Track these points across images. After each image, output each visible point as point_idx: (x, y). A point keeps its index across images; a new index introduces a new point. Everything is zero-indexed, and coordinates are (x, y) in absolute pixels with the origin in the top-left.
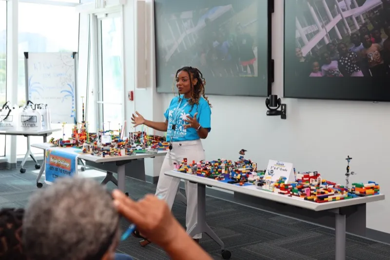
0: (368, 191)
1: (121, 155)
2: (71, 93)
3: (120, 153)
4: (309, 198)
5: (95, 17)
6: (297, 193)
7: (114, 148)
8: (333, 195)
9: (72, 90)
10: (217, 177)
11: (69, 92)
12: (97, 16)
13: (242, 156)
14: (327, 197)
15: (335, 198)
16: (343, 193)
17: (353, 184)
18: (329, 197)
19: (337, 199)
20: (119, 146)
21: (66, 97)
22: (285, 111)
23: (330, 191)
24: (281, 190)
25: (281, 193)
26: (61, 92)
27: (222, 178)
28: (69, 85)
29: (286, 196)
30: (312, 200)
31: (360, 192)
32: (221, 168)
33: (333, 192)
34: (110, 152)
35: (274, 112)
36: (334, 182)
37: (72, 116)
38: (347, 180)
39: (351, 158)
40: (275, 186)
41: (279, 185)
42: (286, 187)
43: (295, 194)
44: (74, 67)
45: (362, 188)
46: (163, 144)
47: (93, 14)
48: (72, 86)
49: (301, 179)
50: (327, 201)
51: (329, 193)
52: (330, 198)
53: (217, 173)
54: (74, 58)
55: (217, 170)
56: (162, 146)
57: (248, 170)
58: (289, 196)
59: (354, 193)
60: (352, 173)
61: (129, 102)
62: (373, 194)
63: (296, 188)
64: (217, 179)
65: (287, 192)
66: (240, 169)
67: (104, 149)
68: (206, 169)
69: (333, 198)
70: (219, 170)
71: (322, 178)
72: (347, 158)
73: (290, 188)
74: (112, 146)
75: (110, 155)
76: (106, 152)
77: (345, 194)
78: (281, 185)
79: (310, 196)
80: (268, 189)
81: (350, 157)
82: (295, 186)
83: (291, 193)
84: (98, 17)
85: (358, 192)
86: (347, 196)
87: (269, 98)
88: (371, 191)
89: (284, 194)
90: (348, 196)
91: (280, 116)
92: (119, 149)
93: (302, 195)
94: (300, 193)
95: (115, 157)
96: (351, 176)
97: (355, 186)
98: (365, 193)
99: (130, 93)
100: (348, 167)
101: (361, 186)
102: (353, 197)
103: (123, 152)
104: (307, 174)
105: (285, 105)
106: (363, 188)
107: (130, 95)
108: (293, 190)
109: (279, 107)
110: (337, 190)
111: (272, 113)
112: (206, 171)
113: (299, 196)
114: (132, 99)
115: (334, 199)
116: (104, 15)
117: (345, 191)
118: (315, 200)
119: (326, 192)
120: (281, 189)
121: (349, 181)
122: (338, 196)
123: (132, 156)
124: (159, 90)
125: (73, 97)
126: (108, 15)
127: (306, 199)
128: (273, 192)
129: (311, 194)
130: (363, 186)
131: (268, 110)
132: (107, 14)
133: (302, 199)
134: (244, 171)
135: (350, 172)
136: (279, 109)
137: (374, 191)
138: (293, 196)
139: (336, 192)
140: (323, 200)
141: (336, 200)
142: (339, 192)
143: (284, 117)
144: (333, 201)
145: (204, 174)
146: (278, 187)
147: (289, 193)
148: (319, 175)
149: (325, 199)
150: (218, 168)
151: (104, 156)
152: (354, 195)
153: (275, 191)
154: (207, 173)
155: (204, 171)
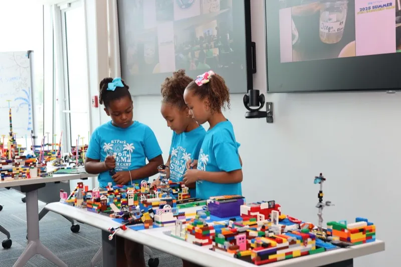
0: (353, 237)
1: (29, 177)
2: (27, 100)
3: (28, 174)
4: (243, 253)
5: (57, 8)
6: (223, 244)
7: (20, 167)
8: (287, 247)
9: (28, 97)
11: (25, 99)
12: (59, 7)
14: (274, 252)
15: (291, 253)
16: (305, 244)
17: (329, 224)
18: (278, 252)
19: (294, 255)
20: (27, 164)
21: (22, 106)
22: (271, 113)
23: (280, 242)
24: (196, 237)
25: (196, 243)
26: (16, 100)
28: (24, 90)
29: (206, 249)
30: (247, 259)
31: (341, 239)
32: (127, 198)
33: (285, 243)
34: (13, 173)
35: (255, 114)
36: (299, 220)
37: (29, 129)
38: (320, 216)
40: (189, 230)
41: (194, 229)
42: (205, 233)
43: (220, 245)
44: (29, 69)
45: (343, 230)
47: (56, 5)
48: (28, 92)
50: (275, 261)
51: (279, 246)
52: (281, 254)
54: (29, 58)
55: (119, 201)
57: (164, 200)
58: (211, 249)
59: (329, 241)
60: (328, 204)
61: (93, 109)
62: (364, 242)
63: (221, 236)
64: (113, 216)
65: (206, 241)
66: (149, 200)
67: (3, 169)
68: (98, 200)
69: (287, 254)
70: (124, 200)
72: (319, 176)
73: (212, 234)
74: (17, 165)
75: (13, 176)
76: (6, 173)
77: (311, 245)
78: (197, 229)
79: (247, 249)
80: (178, 235)
81: (324, 176)
82: (220, 232)
83: (214, 243)
84: (61, 9)
85: (336, 239)
86: (314, 248)
87: (249, 94)
88: (361, 236)
89: (201, 245)
90: (317, 247)
91: (265, 119)
92: (28, 168)
93: (231, 249)
94: (227, 243)
95: (20, 179)
96: (325, 208)
97: (331, 227)
98: (349, 240)
99: (94, 98)
100: (321, 192)
101: (342, 229)
102: (325, 250)
103: (34, 173)
104: (257, 206)
105: (271, 104)
106: (346, 231)
107: (94, 101)
108: (216, 238)
109: (262, 106)
110: (294, 238)
111: (253, 115)
112: (99, 203)
113: (225, 250)
114: (97, 106)
115: (289, 256)
116: (66, 6)
117: (309, 240)
118: (252, 257)
119: (273, 242)
120: (198, 235)
121: (322, 216)
122: (297, 249)
123: (47, 177)
125: (29, 105)
126: (72, 5)
127: (238, 256)
128: (186, 240)
129: (248, 246)
130: (346, 228)
131: (248, 111)
132: (70, 4)
133: (230, 256)
134: (157, 203)
135: (324, 202)
136: (264, 109)
137: (365, 236)
138: (216, 250)
139: (293, 242)
140: (268, 258)
141: (292, 258)
142: (298, 242)
143: (270, 120)
144: (286, 259)
145: (95, 208)
146: (191, 232)
147: (210, 243)
148: (279, 206)
149: (271, 257)
150: (121, 197)
151: (3, 179)
152: (329, 244)
153: (188, 240)
154: (100, 206)
155: (95, 203)
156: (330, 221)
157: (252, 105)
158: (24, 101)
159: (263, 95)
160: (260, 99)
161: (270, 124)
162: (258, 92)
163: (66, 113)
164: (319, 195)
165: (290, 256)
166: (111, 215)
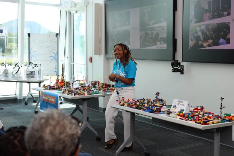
1: (85, 95)
2: (55, 58)
3: (84, 94)
5: (70, 13)
6: (191, 119)
7: (81, 91)
8: (212, 120)
9: (56, 56)
10: (142, 108)
11: (54, 57)
12: (71, 12)
13: (157, 96)
14: (209, 121)
16: (218, 119)
17: (224, 114)
19: (215, 123)
20: (84, 90)
21: (52, 60)
22: (183, 70)
23: (211, 118)
24: (181, 117)
25: (181, 119)
26: (49, 57)
27: (146, 109)
28: (54, 53)
29: (184, 121)
30: (200, 123)
31: (229, 119)
34: (79, 93)
35: (176, 70)
36: (213, 113)
37: (55, 71)
38: (221, 112)
39: (224, 99)
40: (178, 114)
41: (180, 114)
42: (184, 115)
43: (189, 119)
44: (57, 43)
46: (109, 89)
47: (69, 11)
48: (56, 54)
49: (193, 110)
50: (209, 124)
52: (211, 122)
53: (142, 106)
54: (57, 37)
55: (142, 105)
56: (109, 90)
57: (161, 104)
58: (186, 121)
59: (225, 119)
60: (224, 107)
61: (89, 63)
63: (190, 116)
64: (143, 110)
65: (184, 118)
66: (156, 104)
67: (75, 91)
68: (136, 104)
70: (144, 104)
71: (205, 110)
72: (221, 98)
73: (186, 116)
74: (80, 90)
75: (78, 95)
76: (76, 93)
77: (220, 120)
78: (181, 114)
79: (199, 121)
80: (173, 116)
82: (190, 115)
83: (187, 119)
84: (71, 13)
85: (227, 119)
86: (221, 121)
87: (173, 62)
89: (182, 119)
90: (222, 121)
91: (180, 73)
92: (84, 91)
93: (194, 120)
94: (192, 119)
95: (81, 96)
96: (223, 109)
97: (225, 115)
98: (232, 119)
99: (90, 58)
100: (222, 103)
101: (229, 115)
102: (224, 122)
103: (86, 93)
104: (196, 108)
105: (183, 66)
106: (231, 116)
107: (90, 59)
108: (188, 117)
109: (179, 67)
110: (215, 118)
111: (175, 71)
112: (136, 105)
114: (91, 62)
116: (75, 12)
117: (219, 118)
118: (201, 123)
119: (208, 118)
121: (222, 112)
122: (216, 121)
123: (91, 95)
124: (108, 56)
125: (56, 60)
126: (77, 12)
127: (196, 122)
128: (176, 118)
129: (199, 120)
130: (231, 115)
131: (173, 69)
132: (77, 11)
133: (193, 122)
134: (159, 106)
135: (223, 107)
136: (180, 68)
138: (188, 121)
140: (207, 123)
142: (216, 119)
143: (182, 73)
145: (135, 107)
146: (179, 115)
147: (185, 119)
148: (204, 108)
150: (143, 103)
151: (75, 96)
152: (225, 120)
153: (177, 118)
154: (136, 106)
155: (134, 105)
156: (225, 113)
157: (175, 66)
158: (54, 58)
159: (180, 62)
160: (178, 64)
161: (182, 75)
162: (178, 61)
163: (71, 64)
164: (221, 104)
165: (213, 123)
166: (142, 110)
